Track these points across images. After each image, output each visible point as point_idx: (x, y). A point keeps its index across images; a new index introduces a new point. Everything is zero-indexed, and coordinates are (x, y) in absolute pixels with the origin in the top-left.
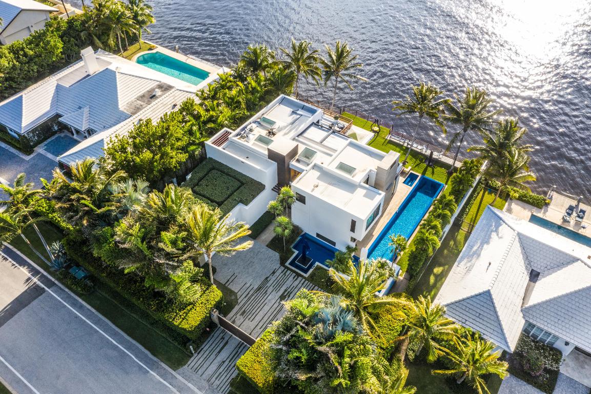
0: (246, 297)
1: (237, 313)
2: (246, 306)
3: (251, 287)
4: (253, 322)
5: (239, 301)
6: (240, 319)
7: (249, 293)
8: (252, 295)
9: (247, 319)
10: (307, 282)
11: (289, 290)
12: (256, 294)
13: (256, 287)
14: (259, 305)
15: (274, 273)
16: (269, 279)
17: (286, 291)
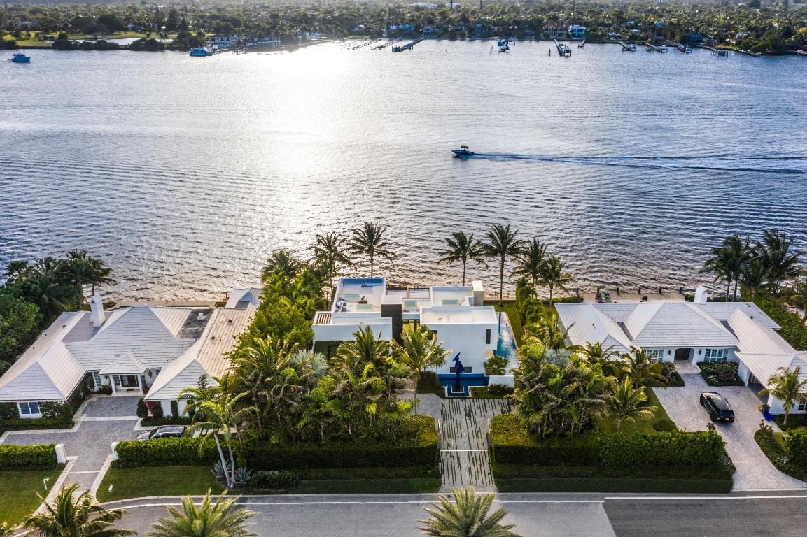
10: (475, 399)
11: (467, 409)
14: (456, 427)
15: (443, 405)
16: (444, 410)
17: (466, 411)
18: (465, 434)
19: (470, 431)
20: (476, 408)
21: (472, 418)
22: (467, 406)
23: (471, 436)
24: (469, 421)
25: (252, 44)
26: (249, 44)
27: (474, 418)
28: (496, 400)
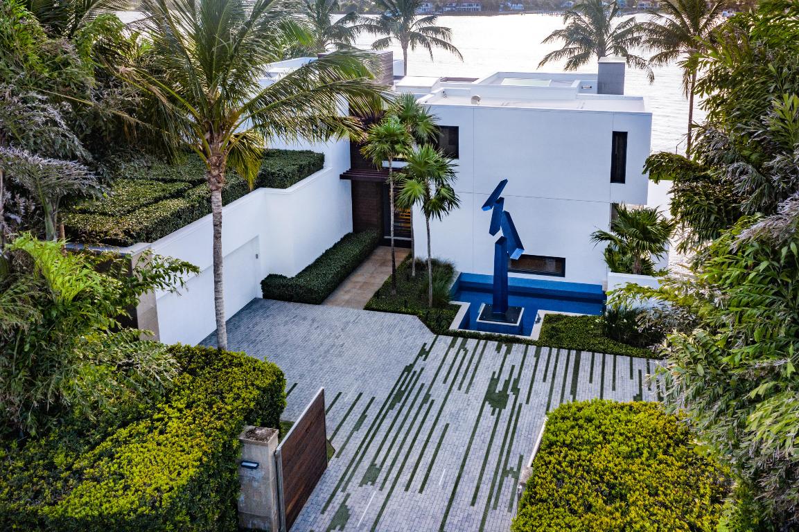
0: (357, 427)
1: (343, 482)
2: (372, 451)
3: (365, 400)
4: (427, 490)
5: (336, 445)
6: (366, 498)
7: (364, 416)
8: (381, 417)
9: (399, 488)
10: (545, 350)
11: (504, 376)
12: (393, 413)
13: (382, 396)
14: (423, 437)
15: (424, 352)
16: (417, 368)
17: (494, 381)
18: (443, 475)
19: (474, 466)
20: (539, 375)
21: (506, 412)
22: (507, 368)
23: (466, 490)
24: (488, 420)
25: (449, 9)
26: (447, 9)
27: (516, 413)
28: (623, 362)
